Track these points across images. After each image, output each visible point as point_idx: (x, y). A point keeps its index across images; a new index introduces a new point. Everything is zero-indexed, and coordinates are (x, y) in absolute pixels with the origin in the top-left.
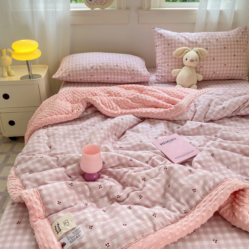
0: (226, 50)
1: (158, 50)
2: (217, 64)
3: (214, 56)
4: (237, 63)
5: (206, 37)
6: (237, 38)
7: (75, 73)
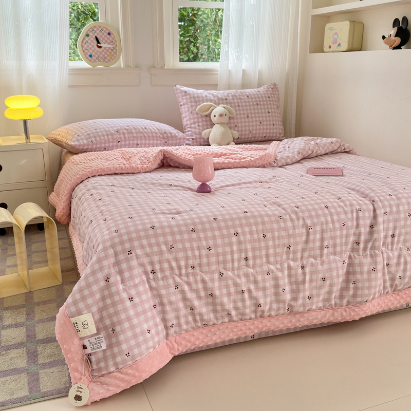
0: (259, 107)
1: (183, 110)
2: (252, 122)
3: (248, 113)
4: (273, 120)
5: (235, 94)
6: (268, 94)
7: (98, 138)
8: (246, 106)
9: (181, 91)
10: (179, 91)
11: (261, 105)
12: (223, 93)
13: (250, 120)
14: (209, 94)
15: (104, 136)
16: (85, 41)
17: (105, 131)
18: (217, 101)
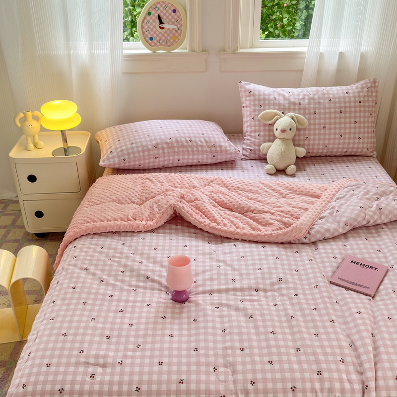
0: (343, 115)
1: (245, 113)
2: (330, 134)
4: (360, 133)
5: (314, 95)
6: (359, 97)
7: (132, 156)
8: (325, 113)
9: (245, 91)
10: (243, 89)
11: (345, 112)
12: (299, 95)
13: (327, 132)
14: (279, 95)
15: (139, 152)
16: (146, 21)
17: (142, 146)
18: (287, 105)
